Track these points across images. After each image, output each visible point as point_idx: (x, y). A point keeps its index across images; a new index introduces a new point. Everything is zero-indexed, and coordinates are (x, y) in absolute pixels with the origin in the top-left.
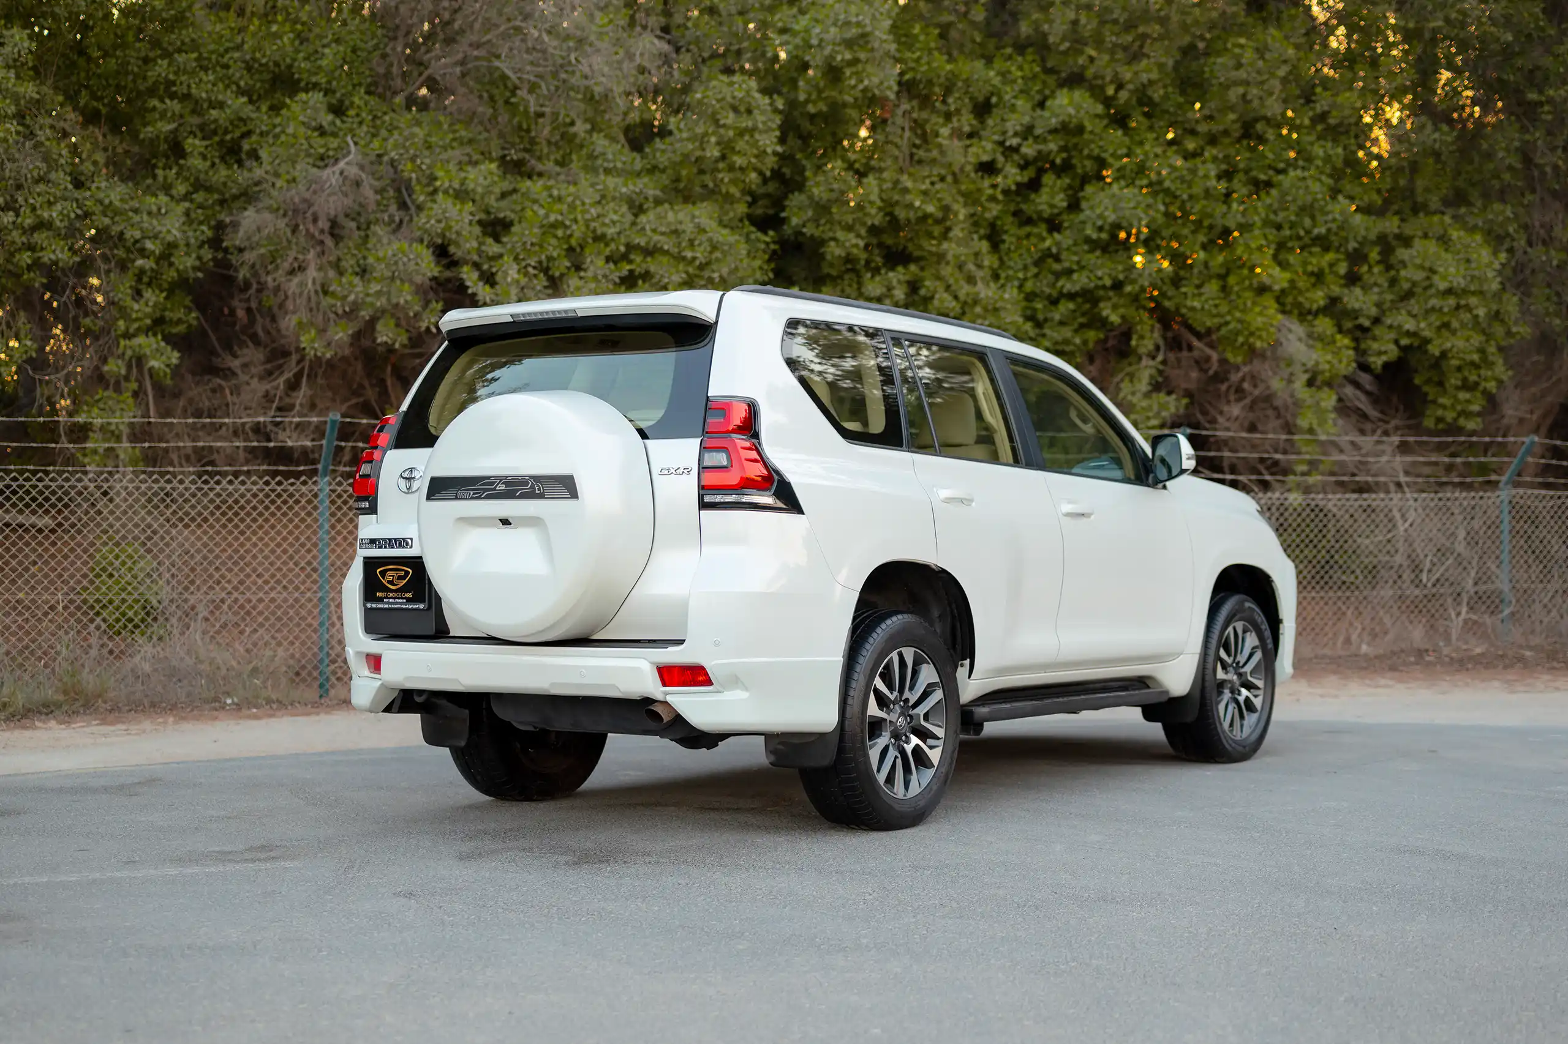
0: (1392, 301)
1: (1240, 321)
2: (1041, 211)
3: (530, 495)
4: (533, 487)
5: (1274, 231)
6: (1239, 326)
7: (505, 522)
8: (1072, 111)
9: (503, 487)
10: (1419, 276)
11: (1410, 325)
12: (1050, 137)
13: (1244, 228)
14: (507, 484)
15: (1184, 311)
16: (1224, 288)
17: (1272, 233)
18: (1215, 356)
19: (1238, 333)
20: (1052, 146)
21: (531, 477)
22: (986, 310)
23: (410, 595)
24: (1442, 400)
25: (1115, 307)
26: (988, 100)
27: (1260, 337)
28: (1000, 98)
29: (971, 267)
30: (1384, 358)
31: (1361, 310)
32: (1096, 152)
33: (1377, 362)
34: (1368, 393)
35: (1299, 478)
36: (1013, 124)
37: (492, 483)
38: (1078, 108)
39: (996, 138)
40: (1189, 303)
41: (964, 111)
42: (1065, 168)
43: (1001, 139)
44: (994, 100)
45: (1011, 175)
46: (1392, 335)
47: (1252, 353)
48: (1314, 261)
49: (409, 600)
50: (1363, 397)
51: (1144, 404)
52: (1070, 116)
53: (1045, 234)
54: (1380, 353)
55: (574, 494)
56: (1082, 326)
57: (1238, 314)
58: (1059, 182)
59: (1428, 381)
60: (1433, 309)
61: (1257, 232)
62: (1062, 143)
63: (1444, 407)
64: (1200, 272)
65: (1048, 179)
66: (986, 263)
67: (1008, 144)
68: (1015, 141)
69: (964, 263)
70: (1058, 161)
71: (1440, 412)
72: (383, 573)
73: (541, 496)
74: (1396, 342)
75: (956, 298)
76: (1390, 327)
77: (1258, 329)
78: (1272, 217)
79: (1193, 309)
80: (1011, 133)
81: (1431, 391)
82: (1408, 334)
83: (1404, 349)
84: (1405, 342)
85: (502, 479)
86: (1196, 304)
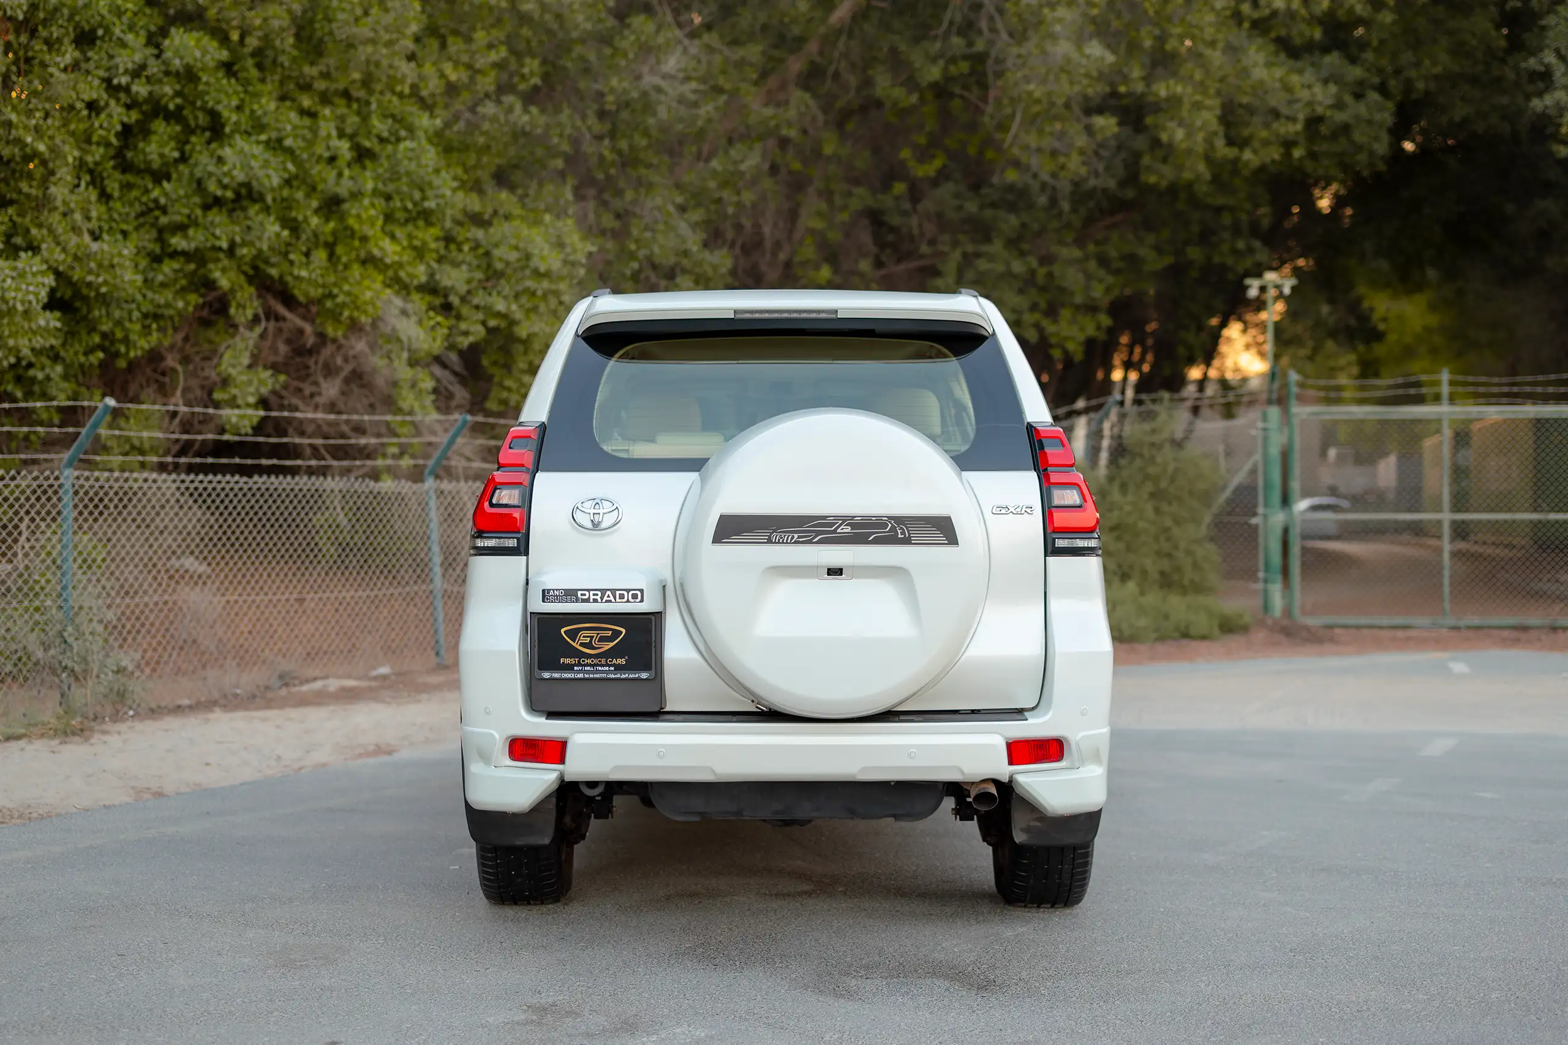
0: (480, 281)
1: (349, 294)
2: (150, 162)
3: (891, 540)
4: (893, 529)
5: (382, 201)
6: (348, 300)
7: (835, 572)
8: (198, 54)
9: (848, 529)
10: (513, 256)
11: (501, 306)
12: (165, 80)
13: (356, 195)
14: (853, 526)
15: (289, 279)
16: (331, 255)
17: (380, 203)
18: (308, 328)
19: (344, 305)
20: (168, 90)
21: (890, 518)
22: (100, 265)
23: (622, 661)
24: (508, 383)
25: (224, 270)
26: (93, 31)
27: (365, 312)
28: (107, 30)
29: (78, 216)
30: (471, 339)
31: (453, 288)
32: (211, 104)
33: (465, 342)
34: (455, 374)
35: (389, 462)
36: (125, 60)
37: (831, 525)
38: (205, 52)
39: (102, 73)
40: (296, 272)
41: (66, 41)
42: (175, 116)
43: (106, 75)
44: (100, 32)
45: (117, 114)
46: (480, 316)
47: (354, 326)
48: (420, 235)
49: (618, 668)
50: (452, 378)
51: (244, 378)
52: (196, 60)
53: (150, 186)
54: (466, 333)
55: (952, 539)
56: (183, 289)
57: (346, 287)
58: (169, 129)
59: (495, 363)
60: (526, 290)
61: (366, 202)
62: (178, 87)
63: (509, 390)
64: (308, 239)
65: (159, 126)
66: (94, 214)
67: (115, 81)
68: (124, 80)
69: (72, 211)
70: (171, 106)
71: (505, 394)
72: (573, 634)
73: (907, 541)
74: (484, 323)
75: (64, 250)
76: (477, 307)
77: (365, 303)
78: (380, 186)
79: (298, 278)
80: (121, 70)
81: (497, 372)
82: (499, 315)
83: (491, 331)
84: (492, 323)
85: (845, 519)
86: (304, 273)
